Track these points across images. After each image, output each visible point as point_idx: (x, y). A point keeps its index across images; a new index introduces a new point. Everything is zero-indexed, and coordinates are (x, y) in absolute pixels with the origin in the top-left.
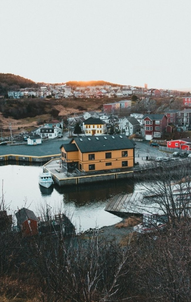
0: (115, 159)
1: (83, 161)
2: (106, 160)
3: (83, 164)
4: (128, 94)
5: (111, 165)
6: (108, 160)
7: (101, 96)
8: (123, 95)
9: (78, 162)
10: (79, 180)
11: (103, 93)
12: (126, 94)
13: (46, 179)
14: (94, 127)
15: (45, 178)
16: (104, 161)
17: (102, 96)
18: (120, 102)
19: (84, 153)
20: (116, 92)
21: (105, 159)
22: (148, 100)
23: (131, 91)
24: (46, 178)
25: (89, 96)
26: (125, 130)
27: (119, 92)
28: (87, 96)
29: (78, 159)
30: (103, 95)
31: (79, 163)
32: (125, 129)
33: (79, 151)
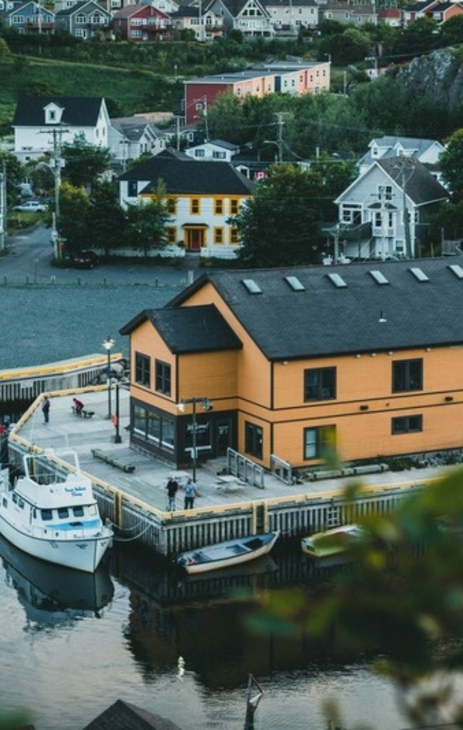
0: (440, 398)
1: (272, 409)
2: (394, 403)
3: (272, 424)
4: (297, 23)
5: (421, 430)
6: (407, 404)
7: (151, 31)
8: (272, 30)
9: (232, 415)
10: (266, 519)
11: (163, 16)
12: (287, 28)
13: (72, 518)
14: (195, 210)
15: (63, 511)
16: (380, 405)
17: (161, 31)
18: (273, 70)
19: (280, 360)
20: (235, 13)
21: (389, 394)
22: (447, 64)
23: (316, 10)
24: (71, 512)
25: (89, 26)
26: (374, 227)
27: (252, 12)
28: (75, 27)
29: (238, 397)
30: (161, 23)
31: (242, 419)
32: (371, 224)
33: (250, 348)
